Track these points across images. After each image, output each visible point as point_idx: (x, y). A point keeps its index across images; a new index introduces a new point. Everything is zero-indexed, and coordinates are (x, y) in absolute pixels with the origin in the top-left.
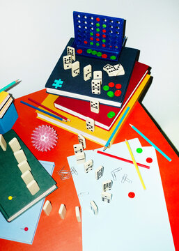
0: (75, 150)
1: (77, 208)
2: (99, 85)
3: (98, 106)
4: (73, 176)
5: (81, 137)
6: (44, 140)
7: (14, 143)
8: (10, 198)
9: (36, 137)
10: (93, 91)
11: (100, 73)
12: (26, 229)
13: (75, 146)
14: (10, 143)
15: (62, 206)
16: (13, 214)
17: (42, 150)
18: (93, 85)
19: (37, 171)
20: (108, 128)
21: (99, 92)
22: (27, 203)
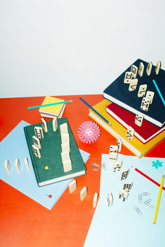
0: (111, 149)
1: (96, 194)
2: (148, 103)
3: (142, 120)
4: (102, 170)
5: (119, 141)
6: (88, 133)
7: (64, 127)
8: (47, 168)
9: (83, 129)
10: (142, 107)
11: (152, 94)
12: (50, 196)
13: (111, 146)
14: (61, 126)
15: (85, 188)
16: (44, 180)
17: (84, 141)
18: (143, 101)
19: (74, 155)
20: (144, 141)
21: (147, 109)
22: (58, 177)
